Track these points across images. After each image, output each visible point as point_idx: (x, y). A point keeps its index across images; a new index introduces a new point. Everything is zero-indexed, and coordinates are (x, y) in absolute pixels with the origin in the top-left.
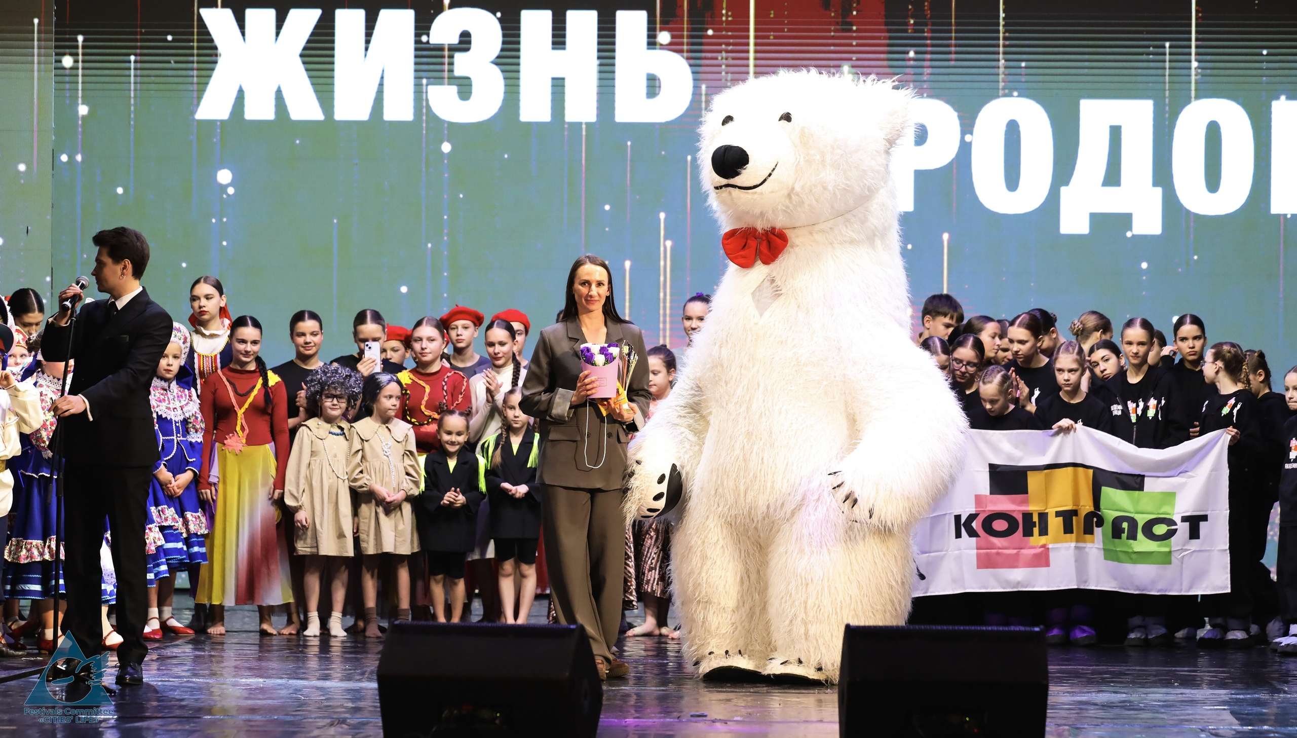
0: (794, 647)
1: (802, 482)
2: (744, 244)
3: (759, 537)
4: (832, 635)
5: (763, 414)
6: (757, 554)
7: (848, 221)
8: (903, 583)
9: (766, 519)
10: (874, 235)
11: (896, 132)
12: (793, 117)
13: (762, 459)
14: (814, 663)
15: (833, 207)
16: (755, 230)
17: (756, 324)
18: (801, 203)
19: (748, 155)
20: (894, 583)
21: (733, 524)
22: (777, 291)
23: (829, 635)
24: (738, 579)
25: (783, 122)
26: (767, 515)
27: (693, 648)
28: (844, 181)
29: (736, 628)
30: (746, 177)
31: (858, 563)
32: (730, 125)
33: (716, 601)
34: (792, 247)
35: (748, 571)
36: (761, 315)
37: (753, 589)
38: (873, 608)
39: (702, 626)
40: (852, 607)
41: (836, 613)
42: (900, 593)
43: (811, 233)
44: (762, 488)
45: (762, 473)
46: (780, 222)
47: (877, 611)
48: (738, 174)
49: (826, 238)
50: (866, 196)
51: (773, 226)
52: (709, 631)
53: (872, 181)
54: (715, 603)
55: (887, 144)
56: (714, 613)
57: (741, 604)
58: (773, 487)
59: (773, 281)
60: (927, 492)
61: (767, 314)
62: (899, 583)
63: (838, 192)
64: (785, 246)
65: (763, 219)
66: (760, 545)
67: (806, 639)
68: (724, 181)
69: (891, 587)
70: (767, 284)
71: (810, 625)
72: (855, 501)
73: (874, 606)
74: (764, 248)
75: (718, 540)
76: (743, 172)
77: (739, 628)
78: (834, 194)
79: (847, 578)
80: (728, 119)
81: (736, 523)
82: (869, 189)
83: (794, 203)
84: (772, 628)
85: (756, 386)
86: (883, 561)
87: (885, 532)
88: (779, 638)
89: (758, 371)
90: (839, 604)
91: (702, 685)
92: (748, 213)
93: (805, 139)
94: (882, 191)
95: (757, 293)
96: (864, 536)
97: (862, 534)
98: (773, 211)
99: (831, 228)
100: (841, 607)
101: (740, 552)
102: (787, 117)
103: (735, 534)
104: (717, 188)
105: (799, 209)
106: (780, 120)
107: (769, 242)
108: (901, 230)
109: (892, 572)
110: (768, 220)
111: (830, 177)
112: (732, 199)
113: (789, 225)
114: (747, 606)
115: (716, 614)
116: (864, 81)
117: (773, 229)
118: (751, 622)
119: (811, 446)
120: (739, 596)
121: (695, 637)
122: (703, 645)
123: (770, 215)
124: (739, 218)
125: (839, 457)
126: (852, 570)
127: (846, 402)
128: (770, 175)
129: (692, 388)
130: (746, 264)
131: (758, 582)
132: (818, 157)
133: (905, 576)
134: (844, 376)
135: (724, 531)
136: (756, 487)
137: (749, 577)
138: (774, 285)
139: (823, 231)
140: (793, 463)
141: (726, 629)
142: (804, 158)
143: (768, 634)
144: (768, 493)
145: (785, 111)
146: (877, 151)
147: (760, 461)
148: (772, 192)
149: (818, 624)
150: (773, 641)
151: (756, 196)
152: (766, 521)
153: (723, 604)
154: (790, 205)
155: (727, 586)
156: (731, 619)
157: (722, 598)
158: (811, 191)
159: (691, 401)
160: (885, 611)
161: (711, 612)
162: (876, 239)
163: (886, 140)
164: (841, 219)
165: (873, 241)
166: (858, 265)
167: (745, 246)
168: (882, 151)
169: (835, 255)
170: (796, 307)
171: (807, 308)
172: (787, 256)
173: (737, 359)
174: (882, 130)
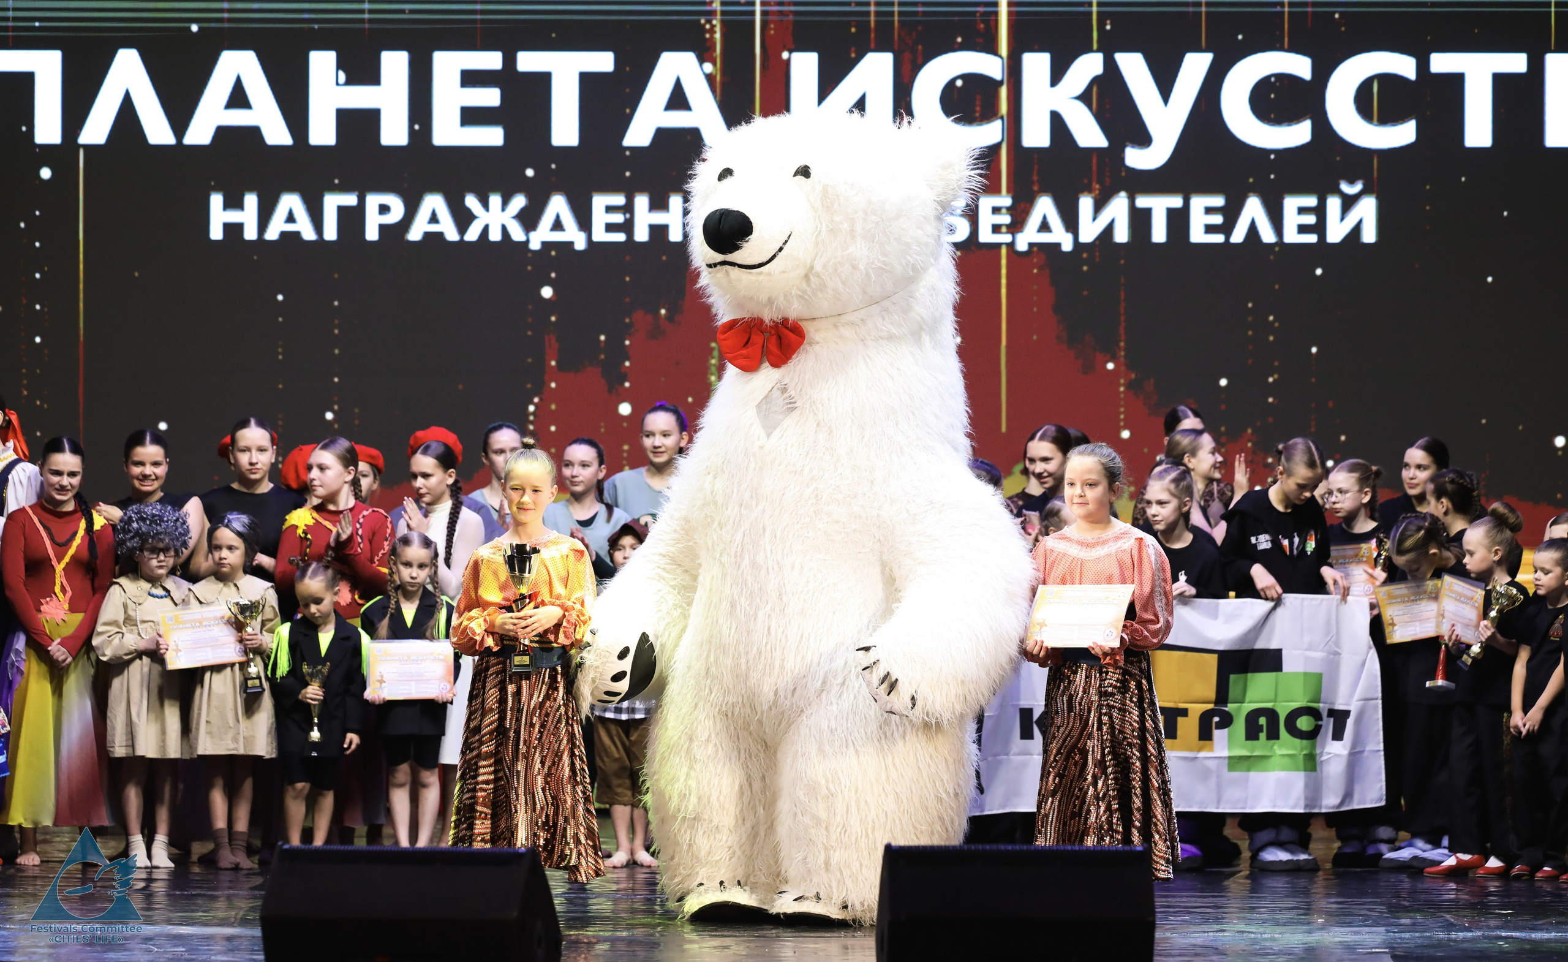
0: (811, 880)
1: (822, 661)
2: (743, 342)
3: (765, 732)
4: (861, 865)
5: (770, 570)
6: (762, 755)
7: (886, 310)
8: (956, 795)
9: (774, 709)
10: (921, 328)
11: (951, 192)
12: (812, 171)
13: (769, 629)
14: (837, 900)
15: (865, 292)
16: (761, 321)
17: (761, 448)
18: (823, 287)
19: (751, 223)
20: (944, 795)
21: (730, 714)
22: (790, 403)
23: (858, 864)
24: (737, 788)
25: (800, 178)
26: (775, 702)
27: (676, 880)
28: (880, 257)
29: (734, 853)
30: (748, 252)
31: (896, 769)
32: (728, 180)
33: (706, 817)
34: (810, 344)
35: (749, 779)
36: (769, 435)
37: (757, 803)
38: (915, 827)
39: (688, 850)
40: (888, 828)
41: (867, 835)
42: (952, 809)
43: (836, 327)
44: (768, 667)
45: (769, 647)
46: (794, 311)
47: (922, 832)
48: (738, 248)
49: (856, 333)
50: (910, 278)
51: (786, 316)
52: (697, 858)
53: (918, 258)
54: (705, 820)
55: (941, 208)
56: (704, 833)
57: (740, 822)
58: (782, 667)
59: (784, 390)
60: (988, 674)
61: (776, 434)
62: (952, 795)
63: (871, 272)
64: (801, 343)
65: (772, 307)
66: (766, 743)
67: (827, 870)
68: (719, 257)
69: (940, 800)
70: (776, 393)
71: (832, 852)
72: (893, 686)
73: (918, 826)
74: (773, 346)
75: (710, 736)
76: (745, 245)
77: (738, 853)
78: (867, 274)
79: (881, 788)
80: (726, 173)
81: (733, 714)
82: (914, 268)
83: (814, 286)
84: (782, 854)
85: (761, 531)
86: (929, 765)
87: (931, 727)
88: (791, 867)
89: (764, 511)
90: (871, 823)
91: (688, 928)
92: (751, 298)
93: (828, 201)
94: (931, 270)
95: (764, 405)
96: (904, 732)
97: (901, 730)
98: (785, 296)
99: (862, 320)
100: (874, 828)
101: (739, 753)
102: (804, 172)
103: (732, 728)
104: (709, 266)
105: (820, 295)
106: (795, 175)
107: (780, 338)
108: (957, 322)
109: (942, 780)
110: (778, 309)
111: (860, 251)
112: (730, 281)
113: (806, 314)
114: (748, 825)
115: (706, 835)
116: (909, 122)
117: (785, 320)
118: (753, 845)
119: (834, 612)
120: (739, 808)
121: (679, 865)
122: (689, 875)
123: (781, 302)
124: (740, 305)
125: (871, 628)
126: (888, 778)
127: (881, 551)
128: (781, 249)
129: (675, 531)
130: (749, 367)
131: (763, 791)
132: (846, 225)
133: (959, 785)
134: (879, 516)
135: (718, 724)
136: (761, 667)
137: (750, 784)
138: (786, 395)
139: (852, 324)
140: (809, 634)
141: (721, 854)
142: (827, 226)
143: (776, 862)
144: (776, 674)
145: (802, 163)
147: (766, 632)
148: (784, 272)
149: (842, 851)
150: (783, 871)
151: (761, 278)
152: (773, 712)
153: (715, 823)
154: (808, 289)
155: (722, 798)
156: (727, 841)
157: (715, 813)
158: (836, 270)
159: (672, 549)
160: (932, 833)
161: (701, 833)
162: (923, 334)
163: (937, 202)
164: (876, 308)
165: (920, 337)
166: (898, 369)
167: (747, 343)
168: (932, 218)
169: (868, 356)
170: (815, 425)
171: (830, 427)
172: (803, 356)
173: (735, 495)
174: (931, 188)
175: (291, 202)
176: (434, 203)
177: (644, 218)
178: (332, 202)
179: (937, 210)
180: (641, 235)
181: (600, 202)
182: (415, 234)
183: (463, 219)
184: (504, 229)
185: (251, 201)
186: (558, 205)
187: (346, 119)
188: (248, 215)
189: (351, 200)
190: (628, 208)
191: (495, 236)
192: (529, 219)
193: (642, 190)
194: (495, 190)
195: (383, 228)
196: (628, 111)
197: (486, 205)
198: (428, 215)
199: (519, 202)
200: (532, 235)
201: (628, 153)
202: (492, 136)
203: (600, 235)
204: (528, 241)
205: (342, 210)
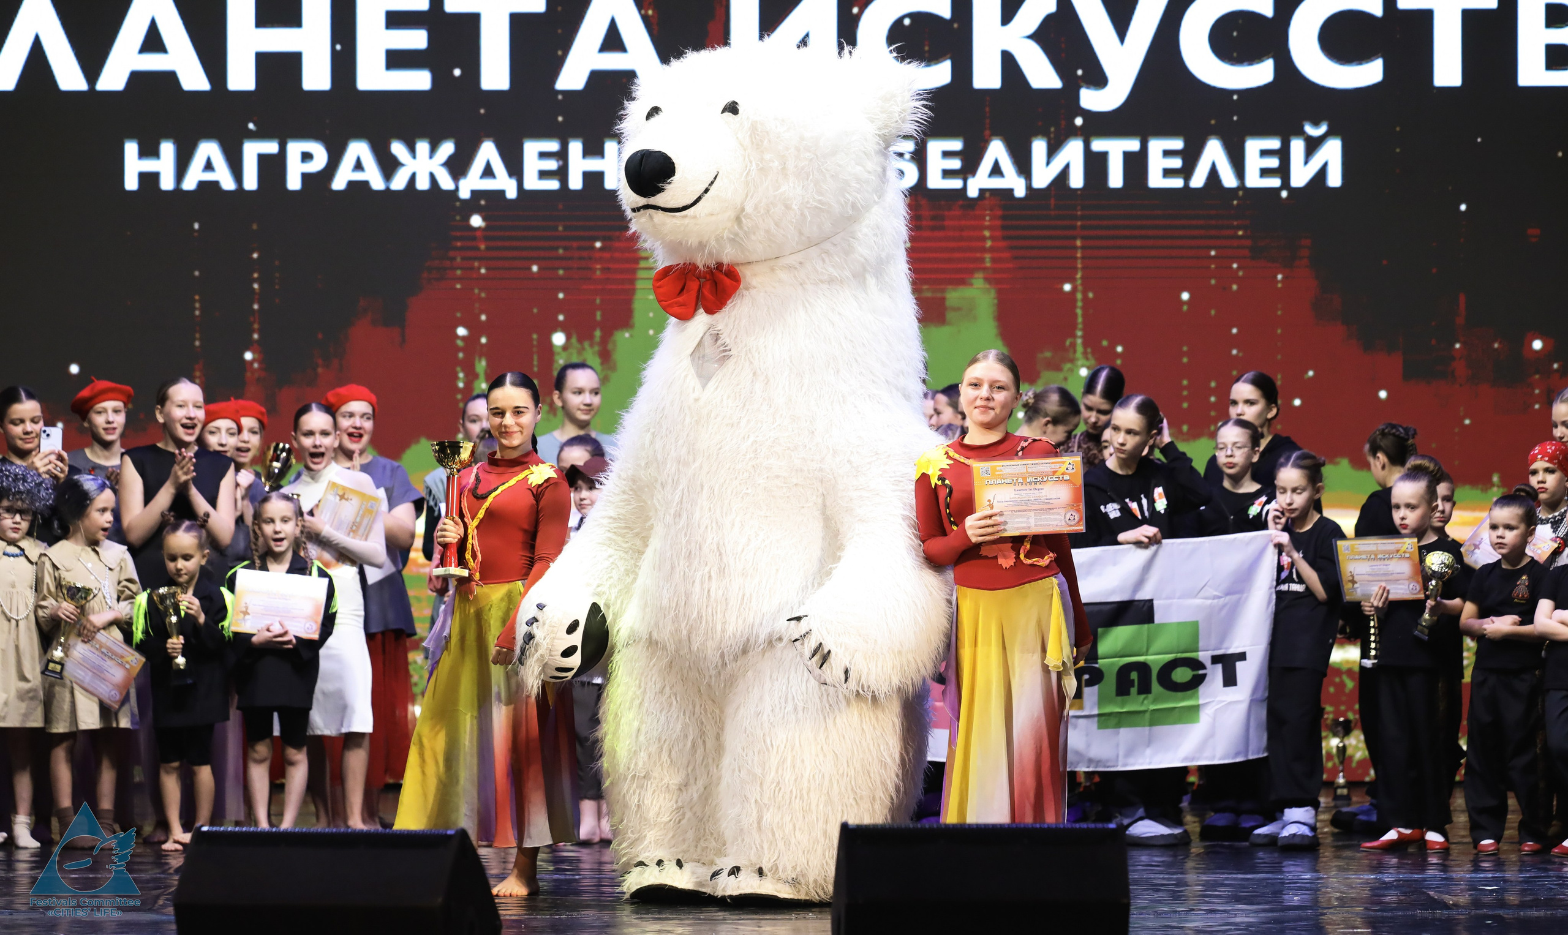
1: (764, 621)
2: (679, 289)
3: (714, 695)
7: (827, 252)
9: (722, 672)
10: (864, 271)
12: (741, 108)
15: (801, 233)
16: (695, 267)
17: (696, 400)
18: (759, 227)
19: (673, 164)
22: (723, 352)
25: (728, 115)
26: (723, 666)
27: (625, 845)
28: (817, 197)
30: (672, 194)
32: (656, 119)
34: (747, 289)
36: (704, 386)
39: (637, 812)
43: (772, 270)
46: (728, 255)
48: (660, 190)
49: (795, 277)
50: (850, 218)
51: (720, 260)
52: (646, 820)
53: (858, 197)
54: (654, 779)
55: (881, 142)
56: (654, 792)
58: (724, 627)
59: (717, 338)
61: (711, 385)
63: (806, 212)
64: (736, 288)
65: (704, 251)
67: (759, 829)
68: (643, 201)
70: (708, 341)
72: (825, 658)
74: (706, 292)
76: (668, 187)
78: (802, 214)
80: (655, 111)
82: (854, 207)
83: (746, 229)
85: (699, 488)
89: (701, 467)
91: (628, 909)
92: (680, 243)
93: (758, 139)
94: (876, 209)
95: (696, 355)
98: (717, 240)
99: (801, 263)
102: (732, 108)
104: (636, 211)
105: (753, 238)
106: (723, 112)
107: (714, 283)
110: (710, 253)
111: (794, 191)
112: (657, 227)
113: (741, 259)
115: (656, 795)
117: (720, 265)
119: (777, 570)
121: (627, 828)
123: (714, 246)
124: (671, 252)
125: (816, 585)
127: (825, 506)
128: (706, 191)
130: (684, 315)
132: (777, 164)
134: (821, 470)
138: (719, 342)
139: (790, 268)
140: (751, 595)
142: (761, 164)
144: (719, 637)
145: (730, 99)
146: (865, 153)
148: (711, 215)
151: (687, 221)
154: (739, 232)
155: (673, 754)
156: (677, 802)
157: (665, 771)
158: (768, 211)
161: (650, 793)
162: (868, 276)
163: (879, 135)
164: (813, 252)
165: (865, 279)
166: (839, 314)
167: (682, 290)
168: (873, 153)
169: (808, 301)
170: (751, 375)
171: (766, 377)
172: (739, 301)
173: (673, 449)
174: (872, 122)
175: (209, 150)
176: (358, 149)
177: (579, 164)
178: (252, 151)
179: (879, 144)
180: (576, 183)
181: (532, 148)
182: (339, 183)
183: (389, 165)
184: (432, 177)
185: (167, 149)
186: (488, 152)
187: (266, 62)
188: (164, 163)
189: (271, 147)
190: (562, 155)
191: (423, 184)
192: (458, 166)
193: (575, 136)
194: (422, 136)
195: (306, 177)
196: (560, 53)
197: (412, 150)
198: (353, 162)
199: (447, 148)
200: (462, 183)
201: (560, 97)
202: (419, 80)
203: (532, 183)
204: (457, 189)
205: (263, 159)
